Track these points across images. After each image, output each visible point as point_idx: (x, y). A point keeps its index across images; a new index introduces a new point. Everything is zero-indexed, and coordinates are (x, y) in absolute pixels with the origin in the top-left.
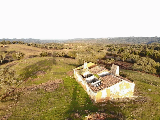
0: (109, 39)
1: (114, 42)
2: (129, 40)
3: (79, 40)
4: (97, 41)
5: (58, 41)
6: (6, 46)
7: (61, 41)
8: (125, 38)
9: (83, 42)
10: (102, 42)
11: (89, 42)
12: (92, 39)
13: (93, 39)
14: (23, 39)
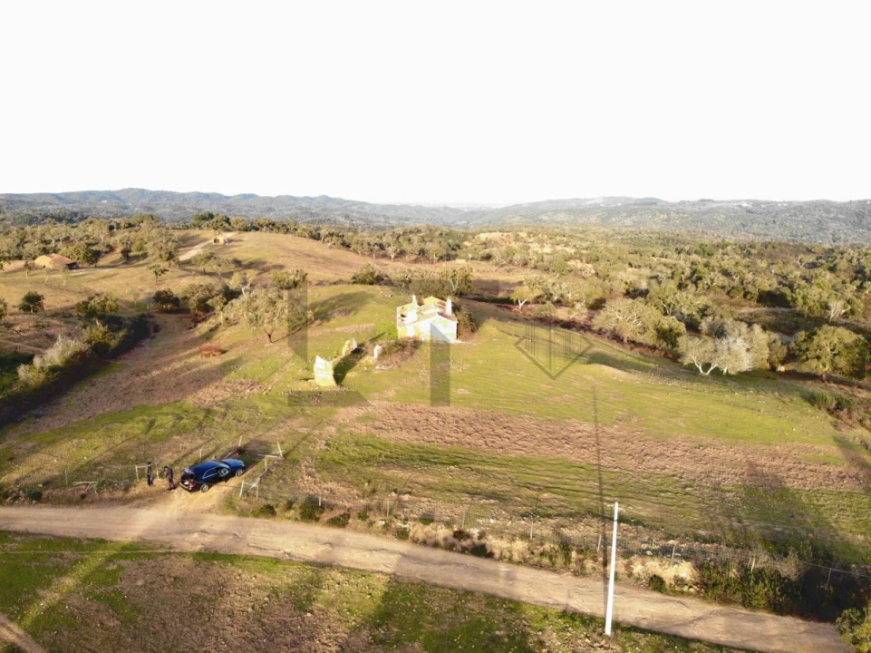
0: (749, 211)
1: (771, 225)
2: (864, 222)
3: (570, 211)
4: (672, 215)
5: (456, 211)
6: (230, 241)
7: (472, 213)
8: (841, 208)
9: (593, 219)
10: (701, 221)
11: (628, 221)
12: (649, 205)
13: (653, 202)
14: (287, 196)
